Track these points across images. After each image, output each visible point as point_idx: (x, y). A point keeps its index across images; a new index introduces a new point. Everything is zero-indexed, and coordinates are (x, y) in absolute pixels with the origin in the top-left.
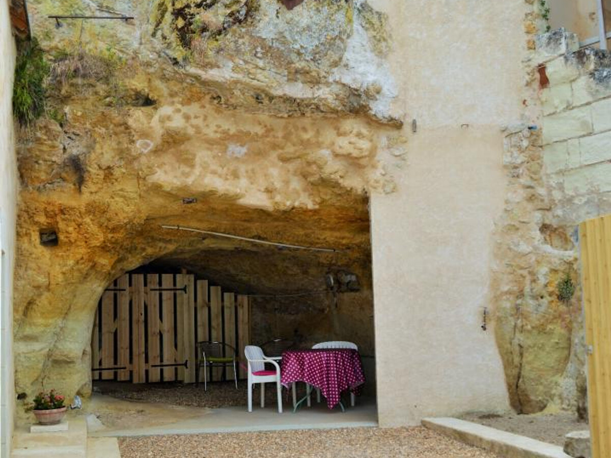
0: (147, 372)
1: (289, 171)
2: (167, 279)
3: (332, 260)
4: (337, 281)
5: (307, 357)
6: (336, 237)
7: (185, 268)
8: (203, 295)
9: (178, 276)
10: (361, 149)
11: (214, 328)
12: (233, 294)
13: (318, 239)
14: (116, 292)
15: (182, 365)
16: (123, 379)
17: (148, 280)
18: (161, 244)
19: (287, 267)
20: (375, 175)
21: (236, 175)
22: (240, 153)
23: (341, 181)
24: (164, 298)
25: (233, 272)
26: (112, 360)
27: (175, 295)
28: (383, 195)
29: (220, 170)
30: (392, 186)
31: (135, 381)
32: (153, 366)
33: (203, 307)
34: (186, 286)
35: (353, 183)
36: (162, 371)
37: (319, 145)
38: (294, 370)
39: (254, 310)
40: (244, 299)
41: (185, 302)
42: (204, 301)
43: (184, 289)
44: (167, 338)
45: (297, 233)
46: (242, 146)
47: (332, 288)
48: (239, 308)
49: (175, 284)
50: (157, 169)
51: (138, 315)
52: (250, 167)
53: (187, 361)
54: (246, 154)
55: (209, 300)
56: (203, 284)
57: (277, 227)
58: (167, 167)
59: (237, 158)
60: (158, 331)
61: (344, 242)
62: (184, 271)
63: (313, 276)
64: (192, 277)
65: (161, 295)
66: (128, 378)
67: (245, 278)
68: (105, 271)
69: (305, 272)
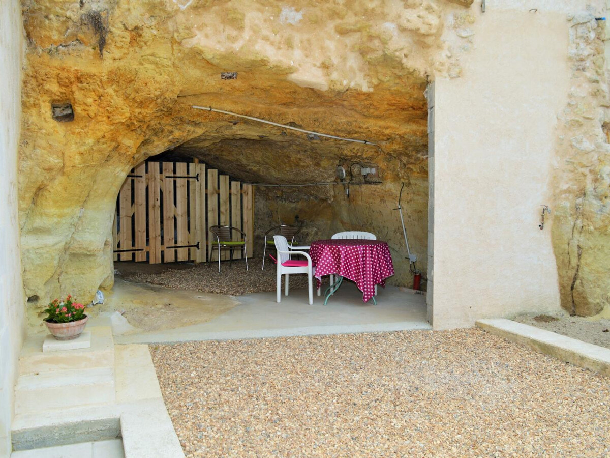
0: (162, 252)
1: (346, 46)
2: (181, 167)
3: (357, 153)
4: (350, 173)
5: (343, 250)
6: (380, 127)
7: (198, 158)
8: (213, 183)
9: (191, 165)
10: (430, 25)
11: (223, 213)
12: (239, 183)
13: (360, 128)
14: (133, 178)
15: (195, 246)
16: (140, 260)
17: (164, 168)
18: (189, 127)
19: (300, 159)
20: (440, 56)
21: (289, 44)
22: (294, 19)
23: (404, 60)
24: (178, 185)
25: (244, 162)
26: (130, 242)
27: (188, 182)
28: (448, 79)
29: (272, 36)
30: (457, 70)
31: (152, 261)
32: (167, 248)
33: (213, 194)
34: (198, 174)
35: (416, 64)
36: (176, 252)
37: (384, 16)
38: (329, 263)
39: (257, 197)
40: (249, 188)
41: (197, 189)
42: (214, 188)
43: (197, 177)
44: (181, 222)
45: (338, 121)
46: (297, 10)
47: (342, 180)
48: (244, 195)
49: (188, 172)
50: (197, 32)
51: (154, 201)
52: (306, 36)
53: (198, 243)
54: (300, 21)
55: (219, 188)
56: (213, 173)
57: (315, 113)
58: (209, 30)
59: (291, 25)
60: (173, 216)
61: (387, 132)
62: (196, 160)
63: (325, 168)
64: (204, 166)
65: (175, 182)
66: (145, 259)
67: (255, 169)
68: (129, 153)
69: (318, 164)
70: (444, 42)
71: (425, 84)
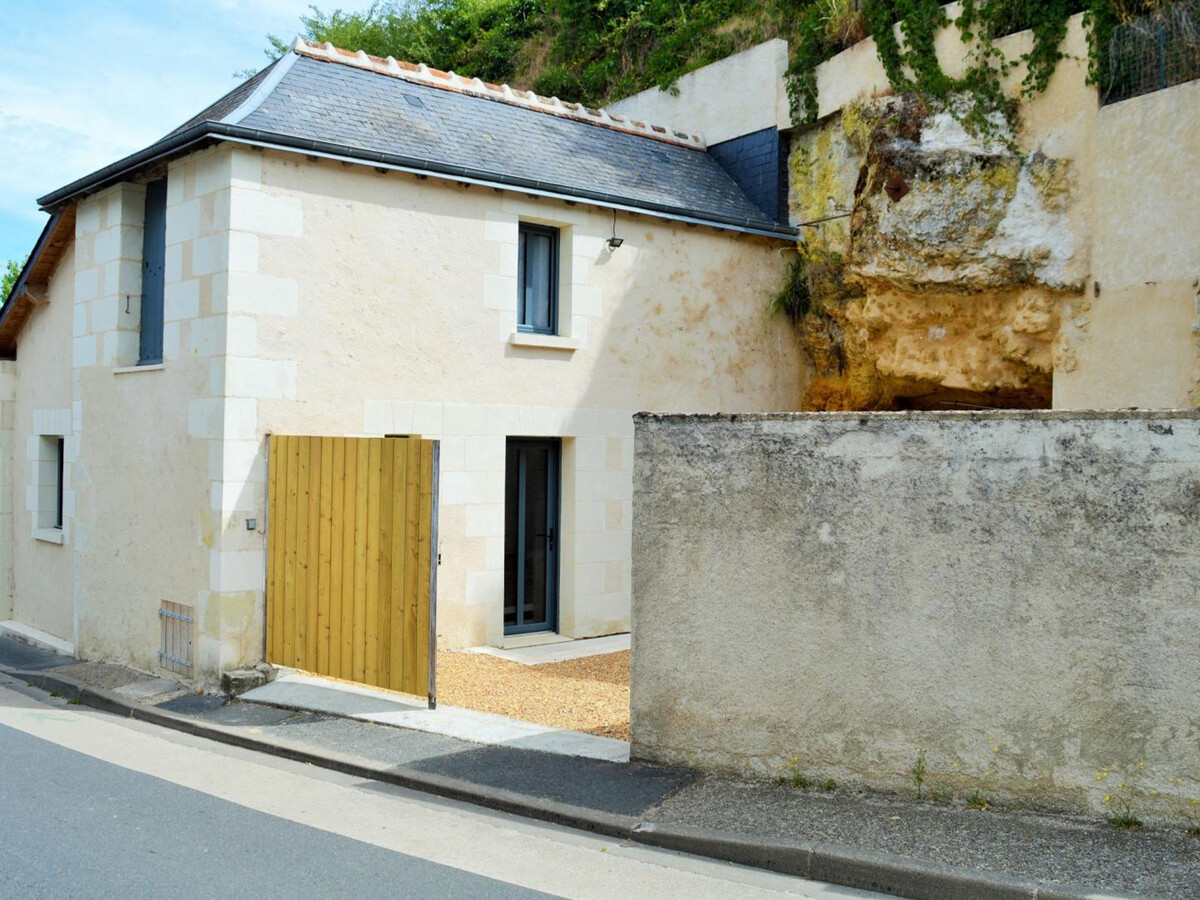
1: (988, 349)
10: (1034, 324)
20: (1057, 350)
21: (934, 358)
22: (940, 334)
23: (1026, 359)
28: (1065, 374)
29: (918, 354)
30: (1073, 363)
35: (1038, 360)
37: (1002, 321)
46: (941, 326)
50: (879, 355)
52: (949, 348)
54: (946, 335)
58: (885, 353)
59: (938, 340)
70: (1062, 335)
71: (1048, 379)
